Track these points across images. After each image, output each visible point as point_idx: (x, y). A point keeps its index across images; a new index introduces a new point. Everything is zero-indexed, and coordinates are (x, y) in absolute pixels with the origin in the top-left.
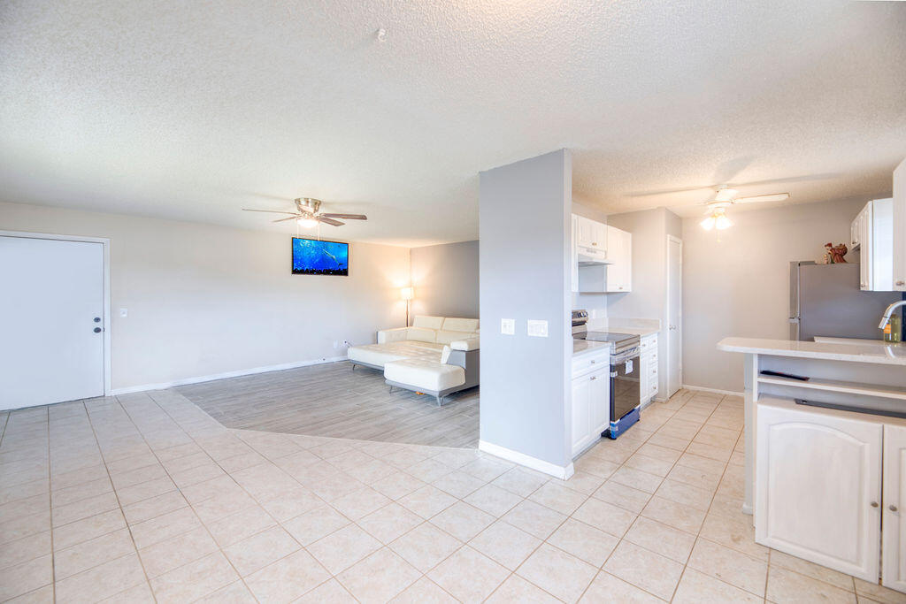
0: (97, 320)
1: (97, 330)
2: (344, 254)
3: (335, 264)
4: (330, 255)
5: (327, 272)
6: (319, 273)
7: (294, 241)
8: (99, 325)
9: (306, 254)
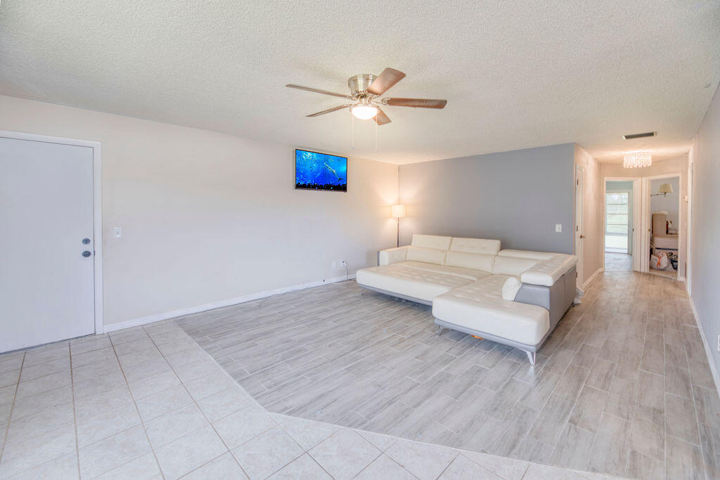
0: (86, 241)
1: (87, 254)
2: (343, 169)
3: (335, 178)
4: (330, 169)
5: (327, 187)
6: (321, 187)
7: (298, 153)
8: (89, 248)
9: (307, 168)
